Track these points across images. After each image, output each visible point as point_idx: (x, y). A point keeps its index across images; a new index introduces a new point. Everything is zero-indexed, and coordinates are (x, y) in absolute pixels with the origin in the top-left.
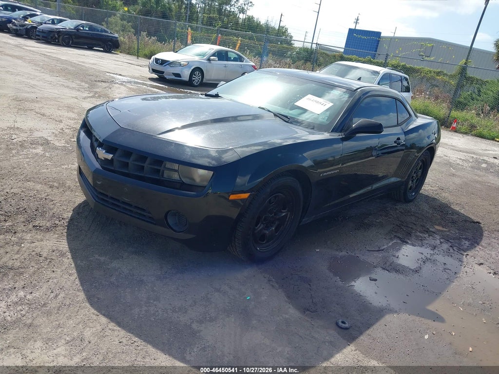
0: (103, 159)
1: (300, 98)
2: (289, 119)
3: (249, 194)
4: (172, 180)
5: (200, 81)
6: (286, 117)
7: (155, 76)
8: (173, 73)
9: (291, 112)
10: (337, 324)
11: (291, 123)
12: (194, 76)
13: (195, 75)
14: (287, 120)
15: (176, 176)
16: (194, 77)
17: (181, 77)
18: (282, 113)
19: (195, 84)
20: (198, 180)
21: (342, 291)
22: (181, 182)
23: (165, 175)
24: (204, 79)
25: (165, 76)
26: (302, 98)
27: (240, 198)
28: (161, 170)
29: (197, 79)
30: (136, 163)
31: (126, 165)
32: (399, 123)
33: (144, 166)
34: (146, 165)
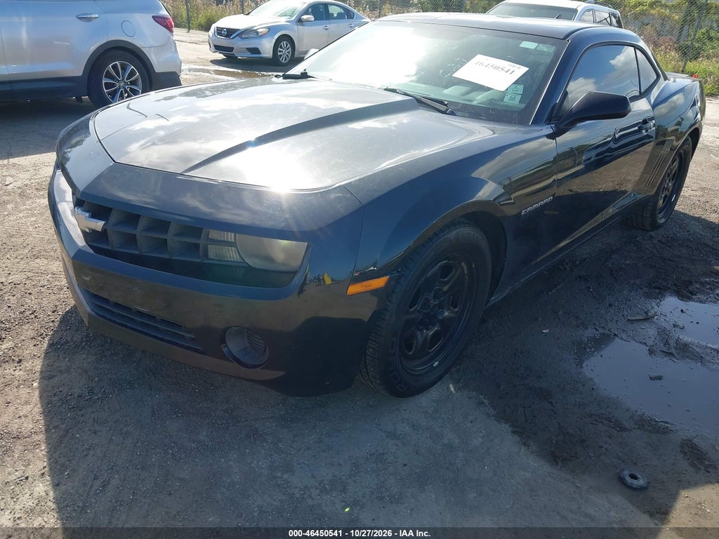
0: (87, 230)
1: (462, 64)
2: (446, 105)
3: (388, 277)
4: (224, 263)
5: (290, 56)
6: (441, 102)
7: (220, 56)
8: (247, 49)
9: (446, 91)
10: (621, 480)
11: (452, 114)
12: (279, 49)
13: (281, 47)
14: (443, 108)
15: (232, 255)
16: (280, 51)
17: (259, 53)
18: (433, 96)
19: (283, 61)
20: (279, 256)
21: (608, 407)
22: (245, 265)
23: (211, 255)
24: (296, 52)
25: (236, 55)
26: (465, 63)
27: (369, 289)
28: (201, 247)
29: (284, 52)
30: (150, 234)
31: (132, 240)
32: (642, 91)
33: (166, 240)
34: (170, 236)
